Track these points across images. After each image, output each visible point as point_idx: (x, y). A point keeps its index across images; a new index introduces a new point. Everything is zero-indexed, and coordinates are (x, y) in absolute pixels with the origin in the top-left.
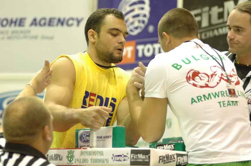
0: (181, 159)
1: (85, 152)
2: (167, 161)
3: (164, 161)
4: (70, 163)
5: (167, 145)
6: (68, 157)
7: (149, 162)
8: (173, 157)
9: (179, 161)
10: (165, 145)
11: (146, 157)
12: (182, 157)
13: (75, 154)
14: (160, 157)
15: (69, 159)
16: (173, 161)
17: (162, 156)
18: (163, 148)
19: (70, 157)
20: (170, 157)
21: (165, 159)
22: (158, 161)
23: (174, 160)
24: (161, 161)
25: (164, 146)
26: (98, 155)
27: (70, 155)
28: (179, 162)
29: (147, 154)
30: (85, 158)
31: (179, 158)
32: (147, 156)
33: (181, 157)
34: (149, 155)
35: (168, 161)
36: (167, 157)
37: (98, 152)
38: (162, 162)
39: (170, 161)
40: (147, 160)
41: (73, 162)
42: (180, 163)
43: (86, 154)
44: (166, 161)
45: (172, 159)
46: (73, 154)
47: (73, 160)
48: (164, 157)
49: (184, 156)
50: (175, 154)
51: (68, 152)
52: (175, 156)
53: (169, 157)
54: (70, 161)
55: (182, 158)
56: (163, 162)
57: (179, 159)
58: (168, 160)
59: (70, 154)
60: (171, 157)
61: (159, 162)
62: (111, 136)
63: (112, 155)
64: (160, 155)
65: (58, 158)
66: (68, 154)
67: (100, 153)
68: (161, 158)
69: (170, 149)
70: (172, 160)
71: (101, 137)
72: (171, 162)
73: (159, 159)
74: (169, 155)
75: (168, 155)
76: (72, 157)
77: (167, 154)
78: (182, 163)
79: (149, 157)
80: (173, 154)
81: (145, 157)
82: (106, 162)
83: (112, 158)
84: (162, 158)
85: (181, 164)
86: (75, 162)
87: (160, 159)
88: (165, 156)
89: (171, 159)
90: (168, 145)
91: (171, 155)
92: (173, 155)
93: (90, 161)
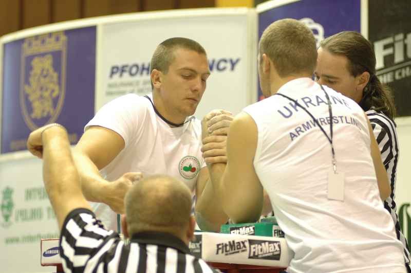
0: (257, 248)
2: (231, 252)
3: (226, 251)
5: (244, 228)
8: (242, 245)
9: (253, 250)
10: (242, 227)
11: (196, 246)
12: (258, 244)
14: (218, 245)
16: (243, 251)
17: (223, 244)
18: (239, 233)
20: (238, 246)
21: (228, 248)
23: (244, 249)
24: (220, 251)
25: (241, 229)
28: (254, 252)
29: (198, 242)
31: (253, 246)
32: (198, 245)
33: (256, 245)
34: (200, 242)
35: (233, 251)
36: (232, 245)
38: (223, 252)
39: (236, 250)
40: (198, 251)
42: (256, 254)
44: (229, 251)
45: (240, 248)
48: (226, 245)
49: (263, 244)
50: (246, 241)
52: (247, 244)
53: (236, 245)
55: (260, 247)
56: (225, 253)
57: (254, 248)
58: (233, 249)
60: (240, 245)
61: (217, 253)
64: (218, 243)
68: (220, 247)
69: (248, 233)
70: (240, 250)
72: (238, 252)
73: (216, 248)
74: (236, 241)
75: (234, 242)
78: (260, 253)
79: (201, 245)
80: (243, 240)
84: (223, 247)
85: (258, 255)
87: (218, 249)
88: (228, 243)
89: (238, 249)
90: (246, 227)
91: (239, 243)
92: (243, 243)
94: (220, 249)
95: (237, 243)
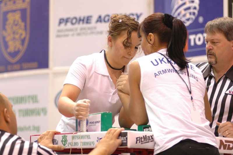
1: (76, 136)
3: (142, 142)
4: (64, 147)
6: (62, 141)
7: (127, 143)
8: (151, 138)
13: (68, 138)
14: (137, 138)
15: (64, 143)
16: (151, 141)
17: (139, 137)
18: (149, 130)
19: (64, 141)
20: (148, 138)
21: (143, 140)
22: (135, 142)
23: (152, 140)
24: (138, 142)
26: (86, 138)
27: (64, 140)
29: (125, 136)
30: (76, 142)
32: (125, 138)
36: (145, 137)
37: (86, 135)
38: (140, 142)
39: (148, 141)
40: (125, 142)
41: (67, 145)
43: (76, 138)
44: (143, 141)
45: (150, 140)
46: (66, 139)
47: (66, 144)
48: (142, 138)
51: (63, 137)
53: (147, 138)
54: (64, 145)
56: (141, 143)
58: (146, 140)
59: (63, 138)
60: (149, 138)
61: (137, 143)
62: (100, 121)
63: (97, 138)
64: (137, 137)
65: (55, 143)
66: (63, 139)
67: (87, 137)
68: (138, 139)
71: (93, 123)
72: (149, 142)
73: (136, 140)
74: (147, 136)
75: (146, 136)
76: (66, 141)
77: (144, 135)
79: (127, 138)
80: (151, 135)
81: (123, 138)
82: (92, 145)
83: (97, 141)
84: (140, 139)
86: (68, 146)
87: (137, 140)
88: (142, 137)
91: (149, 136)
93: (79, 145)
94: (138, 140)
95: (148, 137)
